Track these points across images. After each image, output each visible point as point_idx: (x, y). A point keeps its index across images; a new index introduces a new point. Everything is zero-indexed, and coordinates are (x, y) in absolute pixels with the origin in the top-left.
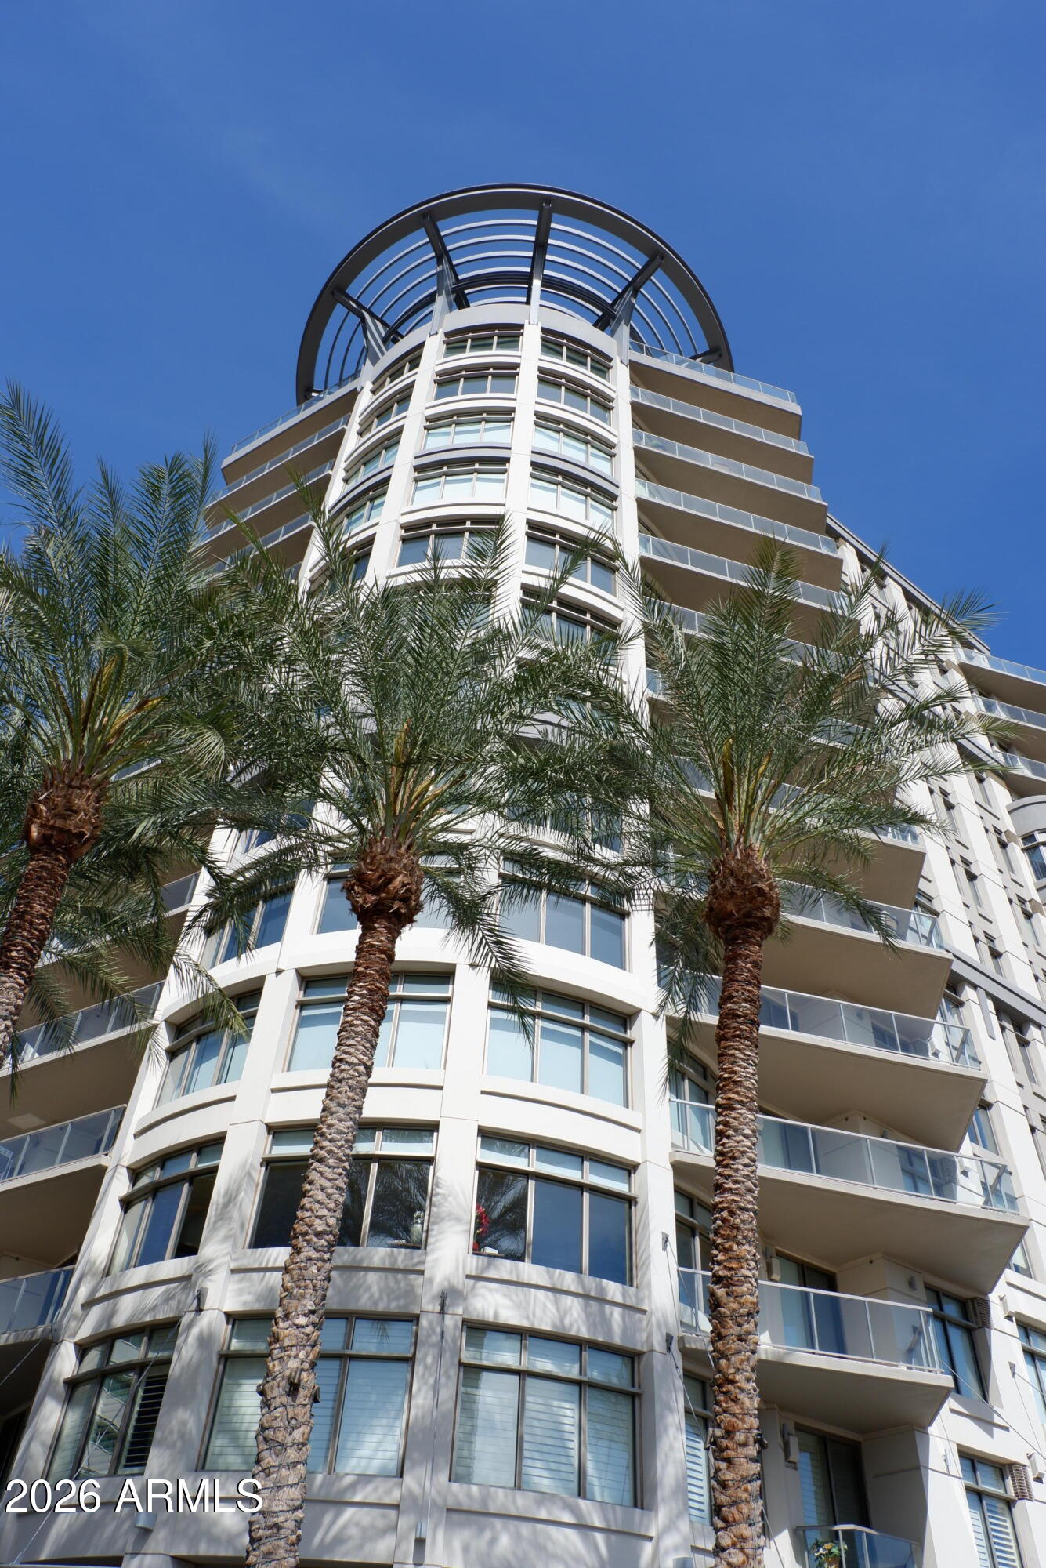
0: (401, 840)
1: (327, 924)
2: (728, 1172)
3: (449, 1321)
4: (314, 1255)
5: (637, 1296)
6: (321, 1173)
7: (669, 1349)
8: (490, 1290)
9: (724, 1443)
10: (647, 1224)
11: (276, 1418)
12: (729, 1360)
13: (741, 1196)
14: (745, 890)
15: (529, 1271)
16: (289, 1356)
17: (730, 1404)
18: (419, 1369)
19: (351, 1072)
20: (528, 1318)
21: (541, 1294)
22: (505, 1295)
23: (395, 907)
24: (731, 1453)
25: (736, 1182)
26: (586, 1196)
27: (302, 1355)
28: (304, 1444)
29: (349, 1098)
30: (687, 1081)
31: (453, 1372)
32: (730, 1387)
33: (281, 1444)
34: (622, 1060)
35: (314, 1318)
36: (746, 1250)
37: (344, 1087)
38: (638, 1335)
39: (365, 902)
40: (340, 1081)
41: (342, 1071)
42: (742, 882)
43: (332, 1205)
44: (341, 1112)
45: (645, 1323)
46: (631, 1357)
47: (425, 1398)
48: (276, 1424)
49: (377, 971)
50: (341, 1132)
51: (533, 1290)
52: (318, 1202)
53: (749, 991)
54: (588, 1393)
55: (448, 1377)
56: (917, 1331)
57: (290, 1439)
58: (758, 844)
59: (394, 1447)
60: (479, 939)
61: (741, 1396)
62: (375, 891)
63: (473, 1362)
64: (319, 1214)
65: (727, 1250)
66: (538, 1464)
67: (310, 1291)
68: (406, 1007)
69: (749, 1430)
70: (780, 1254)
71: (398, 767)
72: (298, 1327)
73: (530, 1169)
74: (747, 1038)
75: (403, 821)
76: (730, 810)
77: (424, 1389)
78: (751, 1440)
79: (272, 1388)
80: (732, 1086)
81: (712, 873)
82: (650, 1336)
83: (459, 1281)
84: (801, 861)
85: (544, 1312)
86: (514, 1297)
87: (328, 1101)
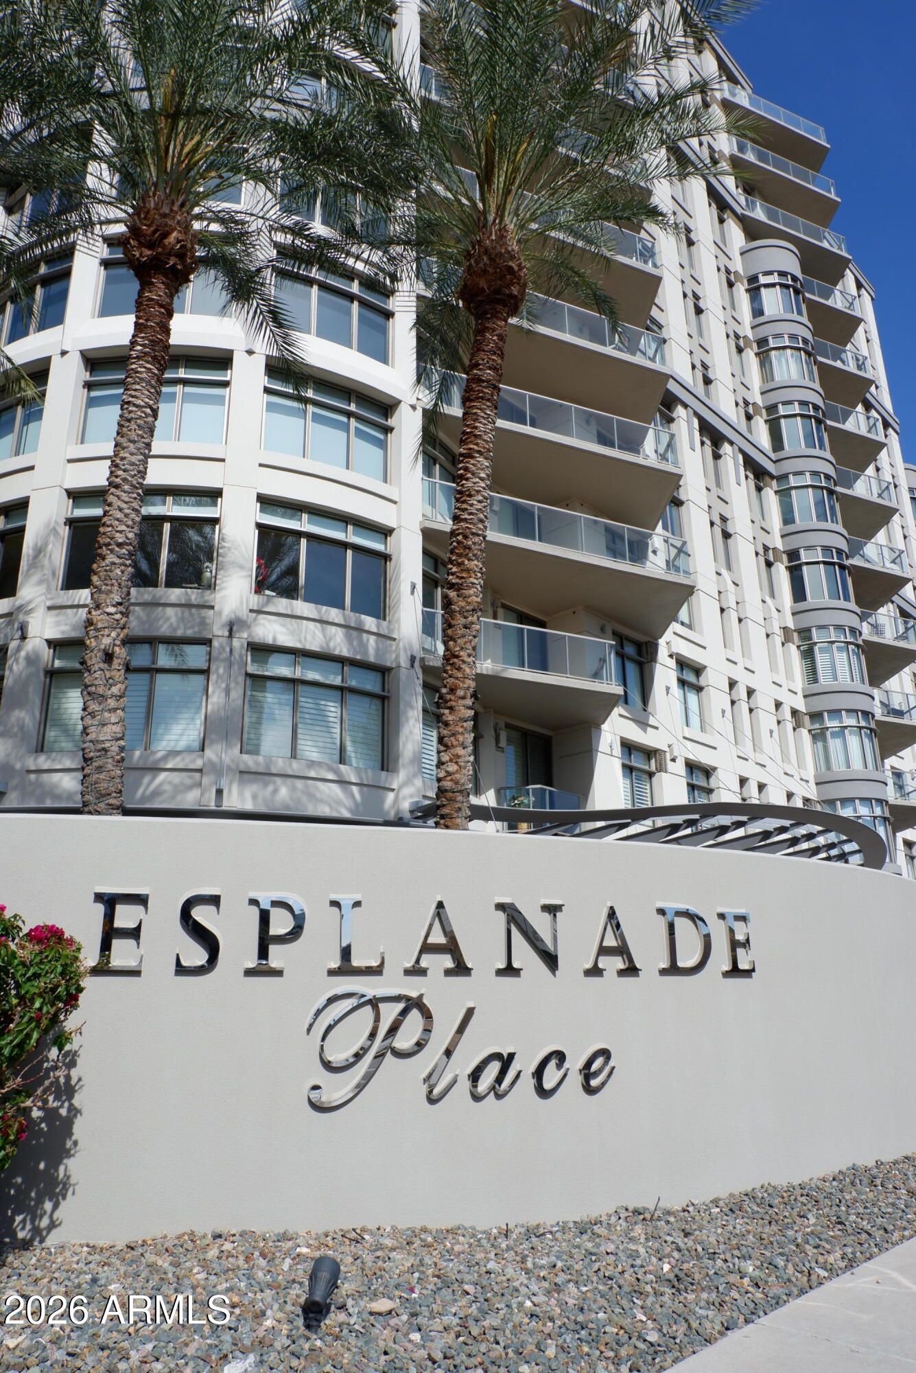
0: (173, 196)
1: (108, 308)
2: (465, 506)
3: (236, 643)
4: (117, 561)
5: (388, 628)
6: (118, 497)
7: (412, 666)
8: (269, 621)
9: (448, 697)
10: (398, 575)
11: (96, 678)
12: (456, 642)
13: (474, 524)
14: (497, 268)
15: (301, 607)
16: (103, 635)
17: (455, 671)
18: (213, 677)
19: (139, 413)
20: (300, 641)
21: (311, 624)
22: (282, 625)
23: (171, 263)
24: (453, 703)
25: (471, 514)
26: (349, 553)
27: (113, 634)
28: (121, 697)
29: (138, 435)
30: (437, 466)
31: (241, 679)
32: (455, 660)
33: (102, 696)
34: (383, 445)
35: (121, 608)
36: (475, 564)
37: (132, 425)
38: (388, 656)
39: (141, 255)
40: (129, 421)
41: (130, 412)
42: (495, 261)
43: (130, 523)
44: (132, 447)
45: (394, 647)
46: (383, 671)
47: (219, 698)
48: (96, 682)
49: (157, 324)
50: (133, 464)
51: (305, 622)
52: (117, 520)
53: (493, 360)
54: (348, 696)
55: (237, 683)
56: (603, 660)
57: (110, 692)
58: (512, 226)
59: (196, 733)
60: (253, 308)
61: (463, 666)
62: (151, 246)
63: (256, 673)
64: (119, 529)
65: (459, 565)
66: (309, 743)
67: (116, 588)
68: (189, 389)
69: (468, 688)
70: (504, 606)
71: (167, 117)
72: (108, 614)
73: (302, 529)
74: (488, 400)
75: (174, 176)
76: (489, 191)
77: (218, 691)
78: (469, 695)
79: (91, 658)
80: (473, 438)
81: (468, 252)
82: (398, 657)
83: (244, 614)
84: (550, 252)
85: (314, 638)
86: (289, 626)
87: (119, 438)
